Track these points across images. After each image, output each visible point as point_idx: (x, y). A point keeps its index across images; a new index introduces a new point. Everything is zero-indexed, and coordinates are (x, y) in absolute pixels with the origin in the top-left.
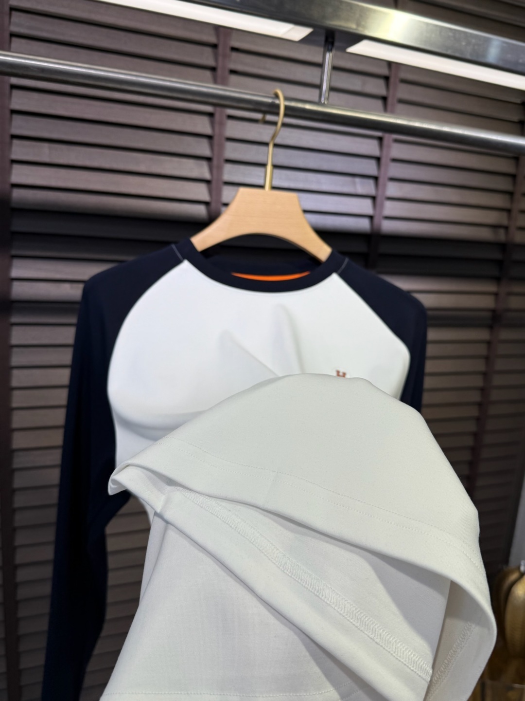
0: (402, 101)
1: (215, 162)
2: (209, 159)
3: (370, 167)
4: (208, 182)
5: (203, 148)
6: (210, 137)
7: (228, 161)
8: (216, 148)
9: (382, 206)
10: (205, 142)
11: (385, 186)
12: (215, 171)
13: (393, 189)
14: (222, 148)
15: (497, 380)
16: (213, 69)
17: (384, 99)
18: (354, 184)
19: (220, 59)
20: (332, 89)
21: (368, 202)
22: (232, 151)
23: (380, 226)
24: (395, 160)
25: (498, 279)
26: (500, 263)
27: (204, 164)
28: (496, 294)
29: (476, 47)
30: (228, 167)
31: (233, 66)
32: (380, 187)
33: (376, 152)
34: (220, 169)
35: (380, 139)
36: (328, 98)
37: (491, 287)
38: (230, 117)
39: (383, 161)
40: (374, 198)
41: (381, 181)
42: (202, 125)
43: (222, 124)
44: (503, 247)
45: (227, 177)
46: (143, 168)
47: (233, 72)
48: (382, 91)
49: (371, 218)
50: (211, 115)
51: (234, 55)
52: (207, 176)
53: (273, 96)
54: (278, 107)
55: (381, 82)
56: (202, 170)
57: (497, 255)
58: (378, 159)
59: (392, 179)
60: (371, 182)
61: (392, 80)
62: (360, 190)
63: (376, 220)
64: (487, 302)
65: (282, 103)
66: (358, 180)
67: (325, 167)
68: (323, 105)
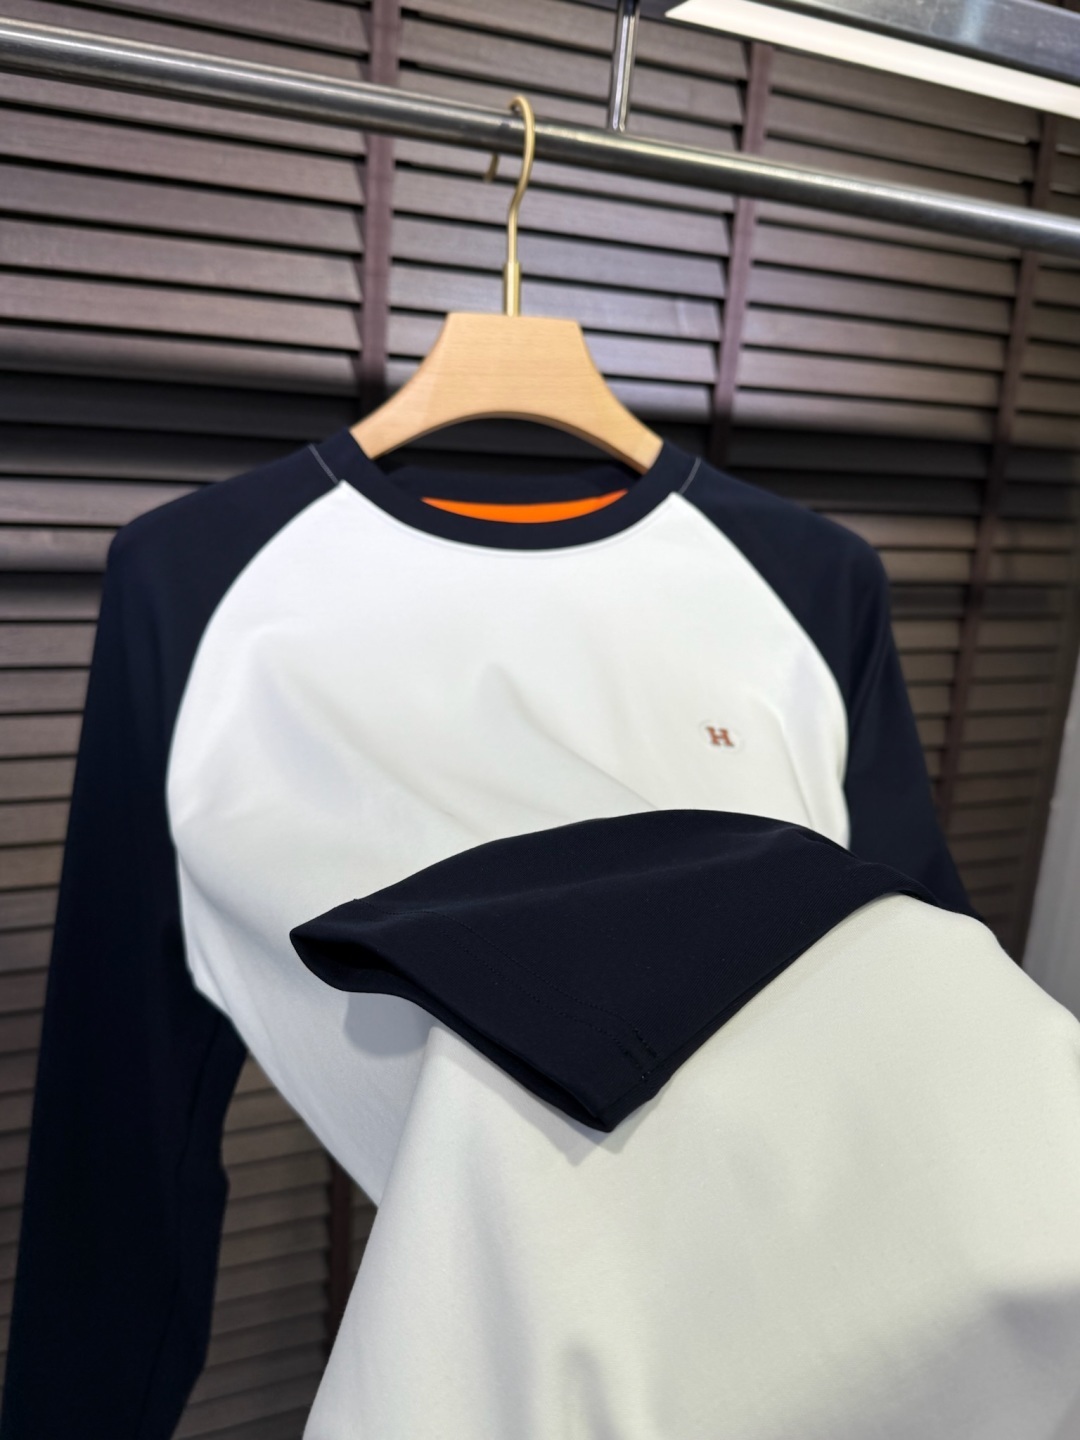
0: (774, 136)
1: (370, 262)
2: (356, 257)
3: (707, 278)
4: (354, 306)
5: (342, 232)
6: (357, 209)
7: (399, 261)
8: (371, 232)
9: (734, 362)
10: (347, 219)
11: (739, 318)
12: (370, 283)
13: (757, 327)
14: (384, 232)
15: (974, 731)
16: (363, 58)
17: (737, 130)
18: (674, 313)
19: (378, 35)
20: (635, 108)
21: (705, 354)
22: (407, 239)
23: (729, 403)
24: (759, 263)
25: (976, 519)
26: (980, 486)
27: (347, 265)
28: (972, 552)
29: (946, 11)
30: (399, 273)
31: (406, 52)
32: (729, 322)
33: (721, 246)
34: (381, 278)
35: (729, 217)
36: (626, 122)
37: (962, 536)
38: (403, 165)
39: (735, 265)
40: (716, 345)
41: (731, 308)
42: (341, 182)
43: (384, 181)
44: (986, 450)
45: (396, 297)
46: (209, 277)
47: (407, 65)
48: (734, 114)
49: (710, 387)
50: (359, 159)
51: (410, 25)
52: (353, 293)
53: (508, 112)
54: (520, 137)
55: (731, 93)
56: (342, 281)
57: (974, 468)
58: (725, 261)
59: (755, 305)
60: (711, 310)
61: (753, 88)
62: (687, 328)
63: (721, 392)
64: (953, 568)
65: (531, 130)
66: (681, 305)
67: (610, 277)
68: (616, 134)
